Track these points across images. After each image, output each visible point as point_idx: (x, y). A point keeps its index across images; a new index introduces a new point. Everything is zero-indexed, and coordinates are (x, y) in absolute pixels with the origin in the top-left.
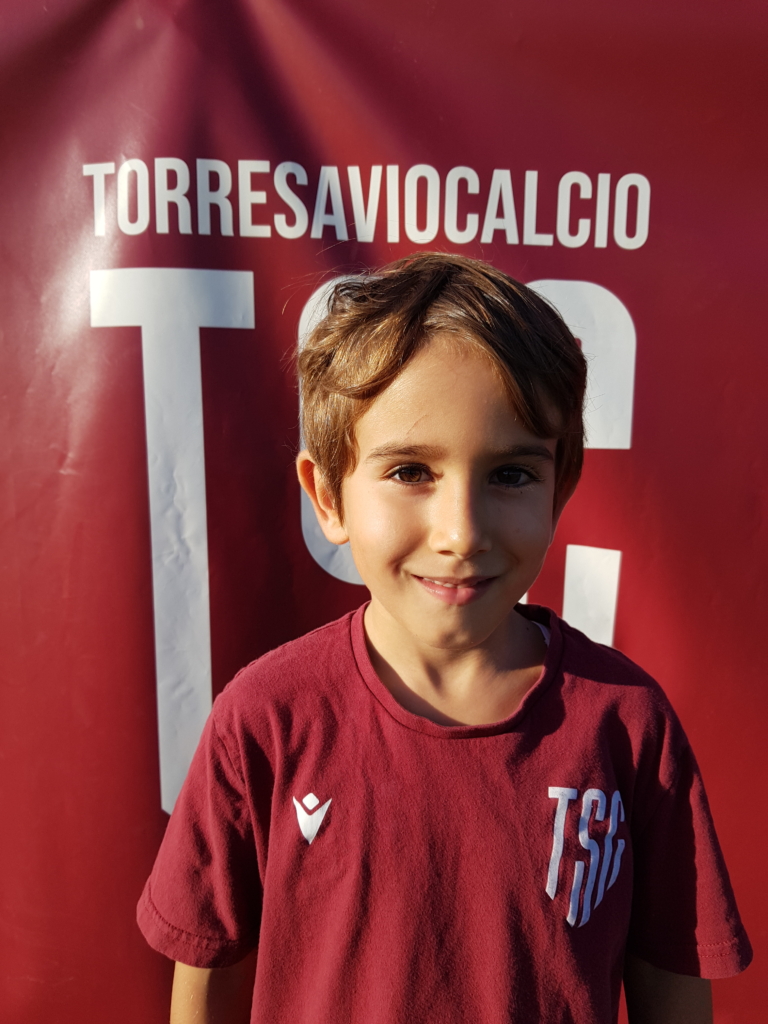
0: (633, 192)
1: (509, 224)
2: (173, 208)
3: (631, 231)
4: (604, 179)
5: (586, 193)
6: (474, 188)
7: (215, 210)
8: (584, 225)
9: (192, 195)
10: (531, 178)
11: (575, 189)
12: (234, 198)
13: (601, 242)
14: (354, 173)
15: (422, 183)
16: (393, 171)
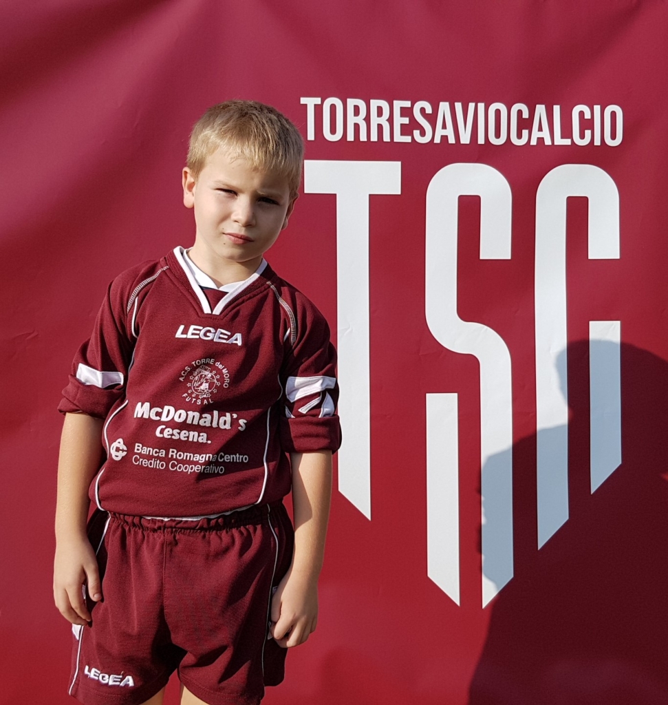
0: (613, 114)
1: (545, 134)
2: (357, 126)
3: (613, 137)
4: (597, 108)
5: (588, 116)
6: (526, 115)
7: (380, 127)
8: (588, 133)
9: (367, 119)
10: (557, 109)
11: (582, 114)
12: (391, 120)
13: (597, 142)
14: (458, 106)
15: (498, 112)
16: (481, 106)
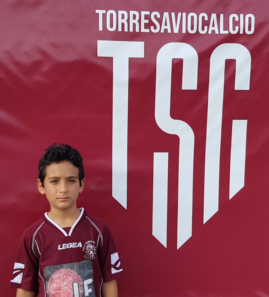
0: (250, 19)
1: (216, 28)
2: (123, 25)
3: (250, 29)
4: (242, 16)
5: (237, 19)
6: (206, 19)
7: (134, 25)
8: (237, 28)
9: (128, 21)
10: (222, 16)
11: (234, 18)
12: (140, 21)
13: (241, 32)
14: (173, 14)
15: (192, 17)
16: (184, 14)
